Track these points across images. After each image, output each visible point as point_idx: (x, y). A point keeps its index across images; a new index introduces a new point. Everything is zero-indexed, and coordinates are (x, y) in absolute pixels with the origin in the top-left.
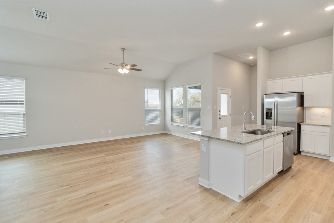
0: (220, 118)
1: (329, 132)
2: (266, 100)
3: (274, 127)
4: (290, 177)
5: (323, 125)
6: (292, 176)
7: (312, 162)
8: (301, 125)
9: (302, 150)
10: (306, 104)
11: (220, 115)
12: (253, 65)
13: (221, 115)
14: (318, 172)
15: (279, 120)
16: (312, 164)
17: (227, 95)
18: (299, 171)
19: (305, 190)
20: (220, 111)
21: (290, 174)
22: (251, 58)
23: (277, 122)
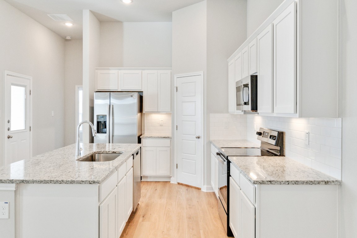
0: (9, 137)
1: (169, 146)
2: (97, 102)
3: (109, 146)
4: (141, 219)
5: (164, 136)
6: (143, 217)
7: (155, 189)
8: (142, 139)
9: (143, 174)
10: (145, 109)
11: (9, 130)
12: (68, 38)
13: (12, 129)
14: (165, 200)
15: (115, 134)
16: (156, 191)
17: (23, 89)
18: (147, 206)
19: (163, 231)
20: (9, 122)
21: (140, 214)
22: (69, 25)
23: (113, 136)
